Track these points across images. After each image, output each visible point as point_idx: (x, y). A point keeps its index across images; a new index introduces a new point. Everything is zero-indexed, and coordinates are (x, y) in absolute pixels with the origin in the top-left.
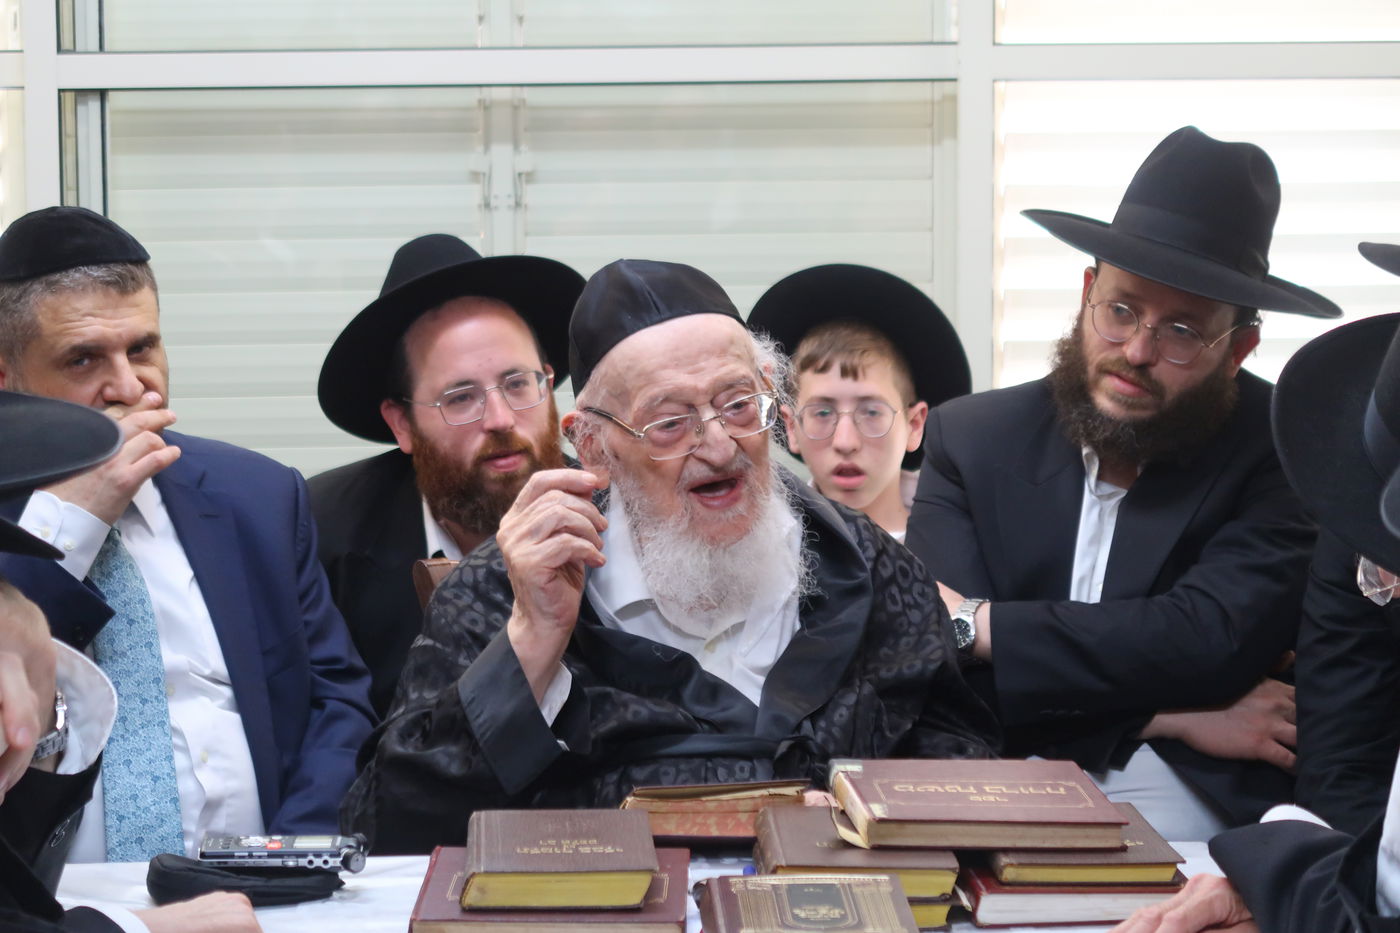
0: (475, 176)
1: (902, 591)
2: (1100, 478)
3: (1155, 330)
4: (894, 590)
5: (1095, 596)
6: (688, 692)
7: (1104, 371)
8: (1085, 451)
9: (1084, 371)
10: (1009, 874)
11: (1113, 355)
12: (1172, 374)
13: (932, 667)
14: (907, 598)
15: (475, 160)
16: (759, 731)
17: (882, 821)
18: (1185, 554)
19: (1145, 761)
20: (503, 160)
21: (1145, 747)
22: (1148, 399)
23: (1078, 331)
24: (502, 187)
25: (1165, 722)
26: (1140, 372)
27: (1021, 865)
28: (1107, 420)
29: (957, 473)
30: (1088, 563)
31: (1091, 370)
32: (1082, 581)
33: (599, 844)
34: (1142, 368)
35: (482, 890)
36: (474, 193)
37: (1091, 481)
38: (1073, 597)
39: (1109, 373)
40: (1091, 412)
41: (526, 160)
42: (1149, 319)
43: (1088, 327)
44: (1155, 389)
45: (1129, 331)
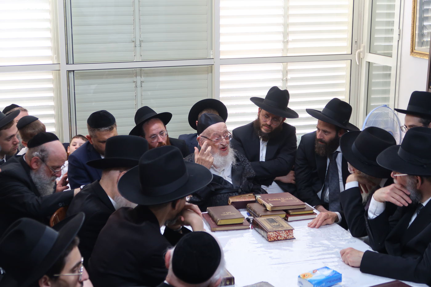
0: (134, 82)
1: (245, 162)
3: (272, 120)
4: (244, 162)
5: (264, 160)
6: (223, 183)
7: (263, 125)
8: (260, 137)
10: (291, 213)
11: (265, 123)
12: (274, 126)
16: (234, 188)
17: (273, 207)
19: (274, 184)
20: (139, 79)
21: (274, 182)
22: (270, 130)
23: (259, 118)
24: (139, 84)
25: (277, 178)
26: (269, 126)
27: (293, 212)
28: (264, 133)
30: (262, 154)
31: (261, 125)
32: (261, 157)
33: (232, 213)
34: (270, 126)
35: (220, 222)
36: (134, 85)
37: (261, 141)
38: (260, 161)
39: (264, 126)
40: (261, 132)
41: (143, 79)
42: (270, 118)
43: (261, 118)
44: (272, 128)
45: (268, 119)
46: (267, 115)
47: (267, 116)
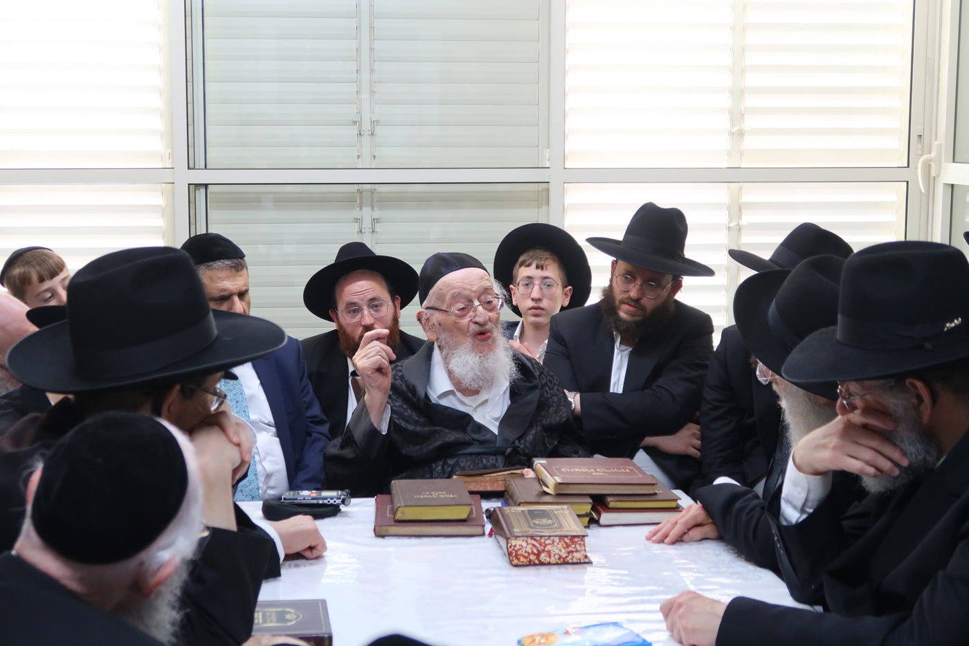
0: (356, 220)
1: (550, 389)
2: (620, 343)
3: (641, 285)
4: (547, 388)
5: (620, 391)
6: (469, 429)
7: (622, 302)
8: (615, 333)
9: (614, 302)
10: (612, 505)
11: (625, 296)
12: (649, 302)
13: (564, 419)
14: (552, 392)
15: (356, 213)
16: (498, 444)
17: (560, 484)
18: (656, 373)
19: (641, 457)
20: (367, 214)
21: (641, 450)
22: (640, 312)
23: (611, 286)
24: (367, 224)
25: (650, 440)
26: (636, 302)
27: (617, 501)
28: (625, 322)
29: (564, 342)
30: (617, 377)
31: (617, 302)
32: (614, 384)
33: (446, 494)
34: (637, 301)
36: (356, 227)
37: (617, 344)
38: (611, 391)
39: (624, 303)
40: (618, 318)
41: (377, 214)
42: (639, 282)
43: (614, 285)
44: (643, 308)
45: (631, 286)
46: (628, 273)
47: (630, 276)
